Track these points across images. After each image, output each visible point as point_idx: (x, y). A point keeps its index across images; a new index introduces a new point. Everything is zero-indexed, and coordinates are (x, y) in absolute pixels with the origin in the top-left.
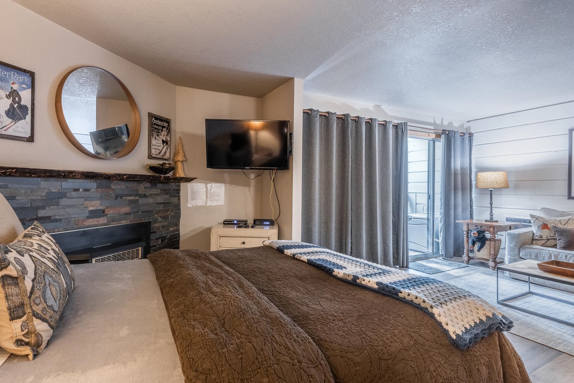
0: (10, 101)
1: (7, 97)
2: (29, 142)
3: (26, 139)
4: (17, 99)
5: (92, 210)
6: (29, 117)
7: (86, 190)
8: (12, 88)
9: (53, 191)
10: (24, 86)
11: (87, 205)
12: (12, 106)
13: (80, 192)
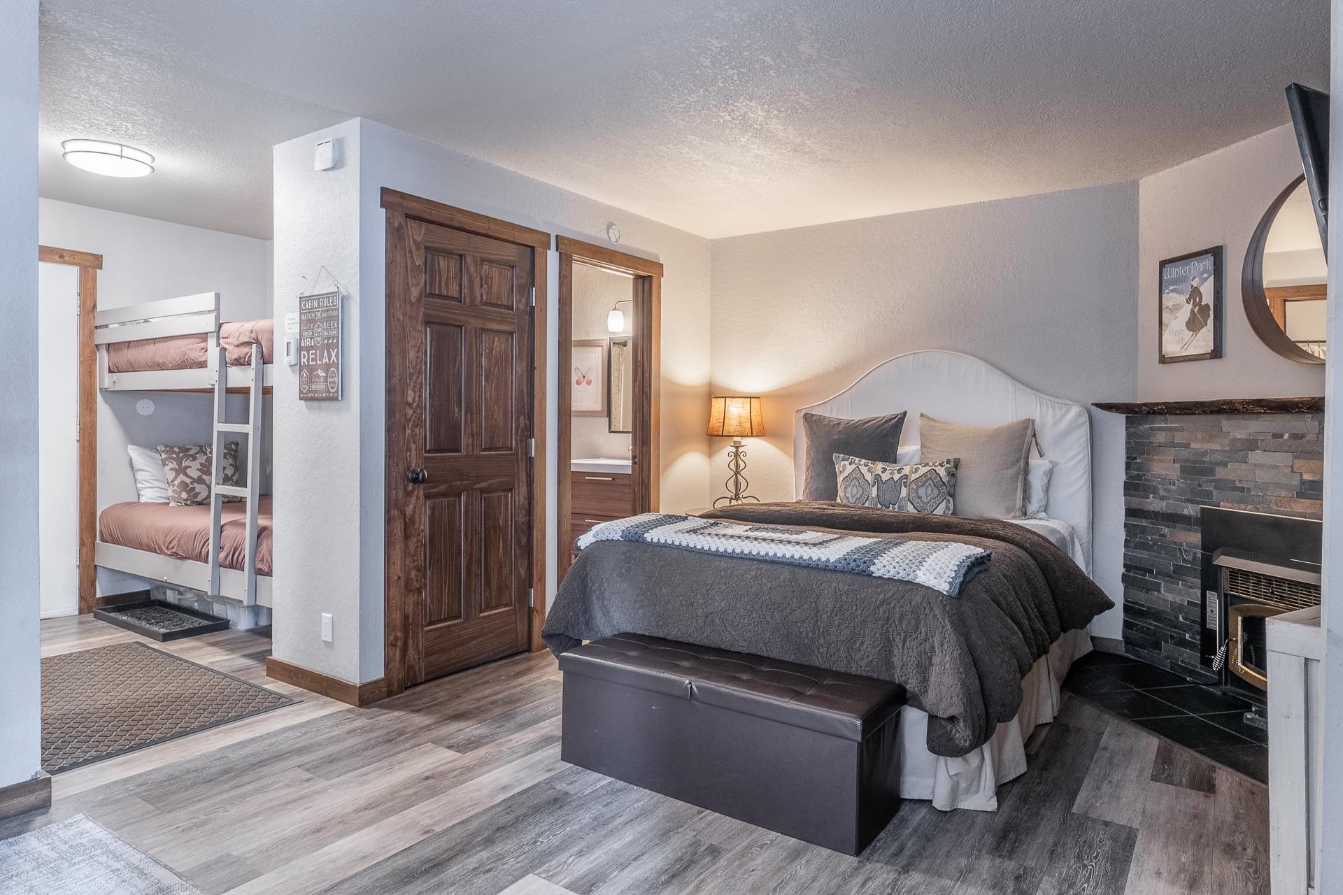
0: (1191, 306)
1: (1188, 302)
2: (1213, 358)
3: (1208, 356)
4: (1197, 300)
5: (1311, 481)
6: (1211, 321)
7: (1295, 437)
8: (1192, 286)
9: (1239, 437)
10: (1205, 275)
11: (1301, 467)
12: (1192, 311)
13: (1286, 440)
